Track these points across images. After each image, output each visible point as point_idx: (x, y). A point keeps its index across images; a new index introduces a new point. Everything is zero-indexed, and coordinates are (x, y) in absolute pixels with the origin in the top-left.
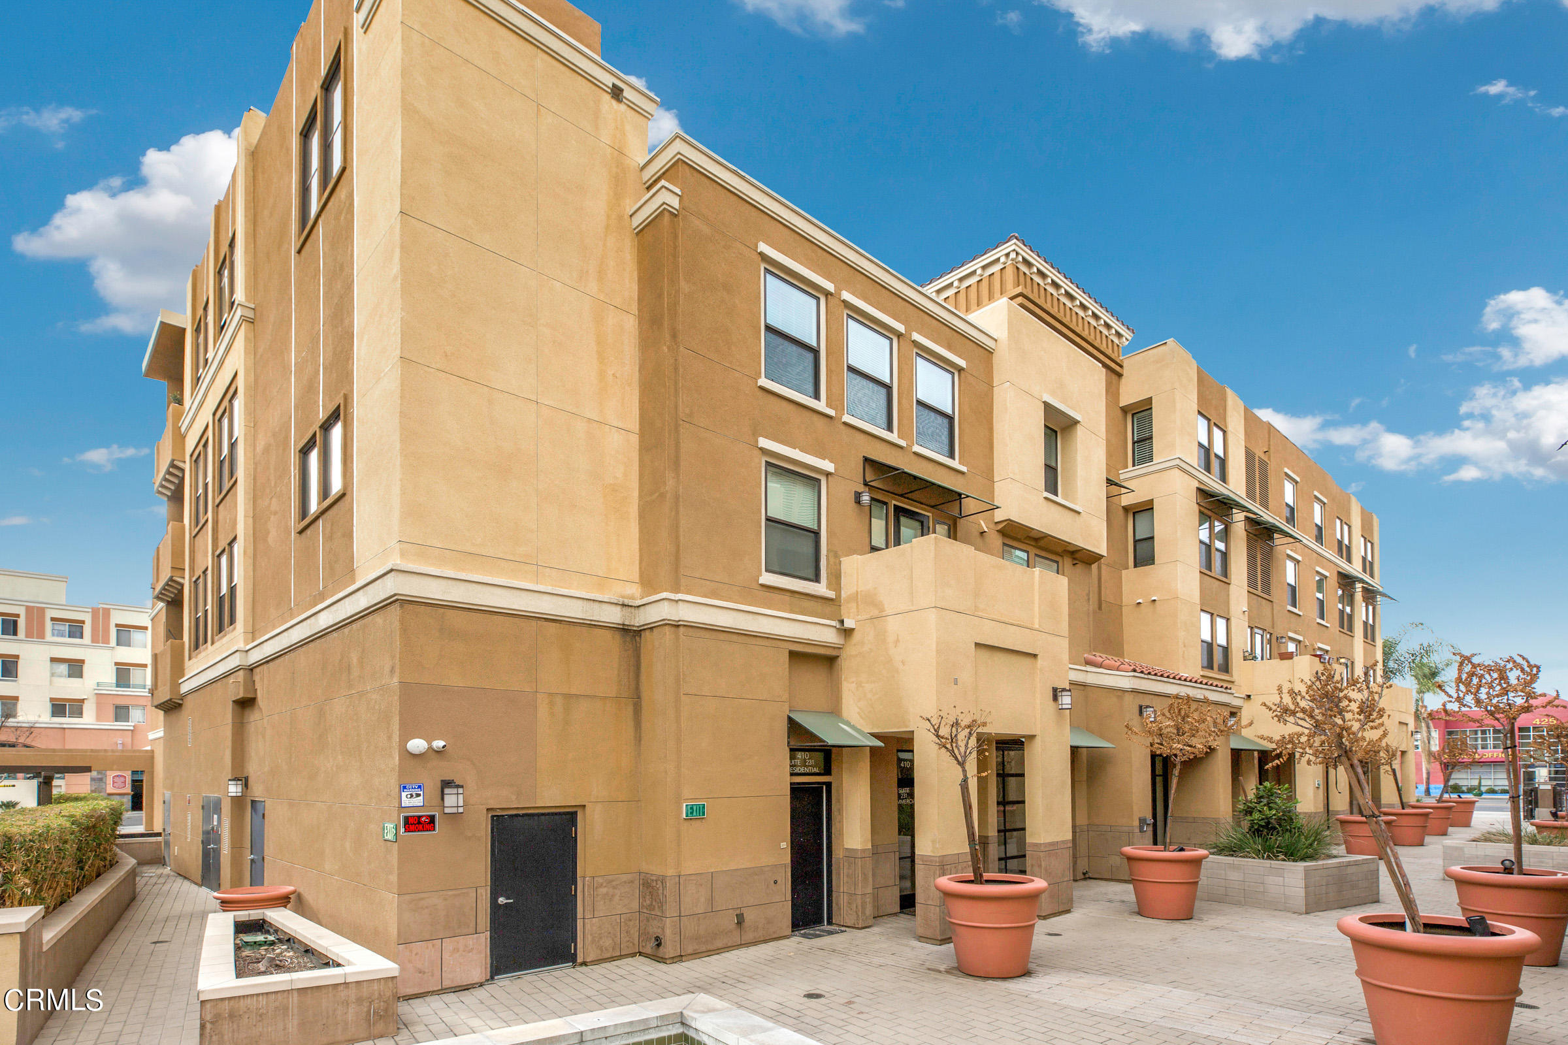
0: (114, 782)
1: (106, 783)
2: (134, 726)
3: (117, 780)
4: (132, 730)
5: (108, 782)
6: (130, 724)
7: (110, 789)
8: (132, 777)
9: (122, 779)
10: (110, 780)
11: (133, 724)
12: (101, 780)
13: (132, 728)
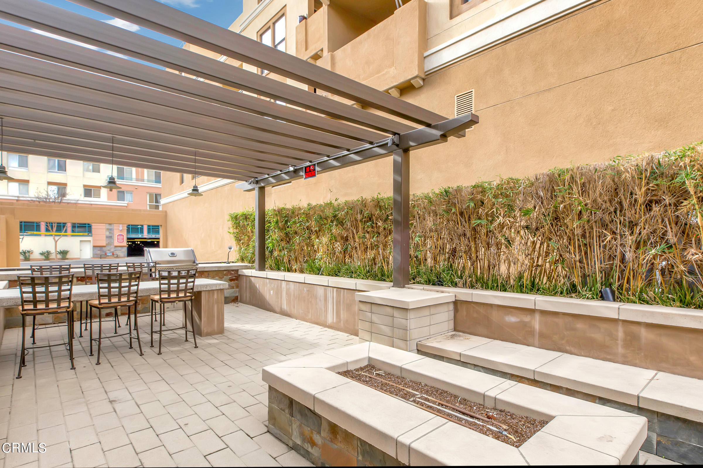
0: (118, 239)
1: (113, 239)
2: (127, 204)
3: (119, 237)
4: (126, 206)
5: (115, 239)
6: (125, 202)
7: (116, 243)
8: (127, 236)
9: (122, 237)
10: (116, 238)
11: (127, 202)
12: (111, 237)
13: (126, 205)
